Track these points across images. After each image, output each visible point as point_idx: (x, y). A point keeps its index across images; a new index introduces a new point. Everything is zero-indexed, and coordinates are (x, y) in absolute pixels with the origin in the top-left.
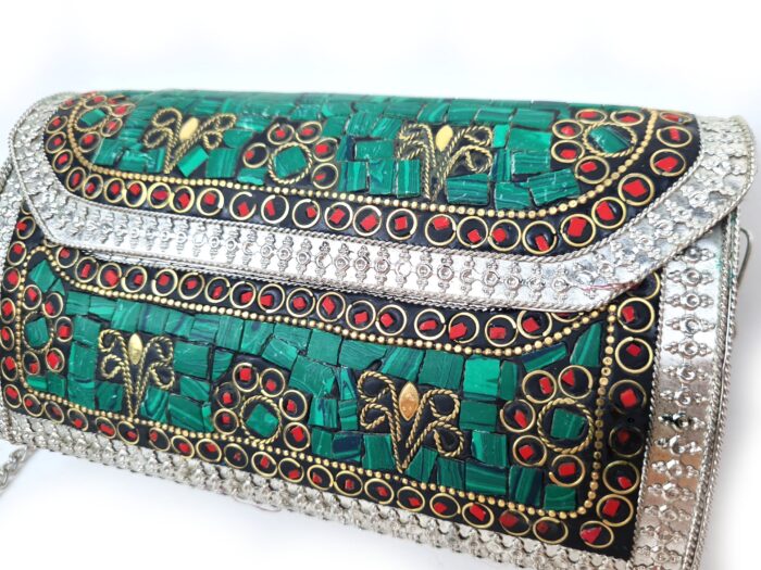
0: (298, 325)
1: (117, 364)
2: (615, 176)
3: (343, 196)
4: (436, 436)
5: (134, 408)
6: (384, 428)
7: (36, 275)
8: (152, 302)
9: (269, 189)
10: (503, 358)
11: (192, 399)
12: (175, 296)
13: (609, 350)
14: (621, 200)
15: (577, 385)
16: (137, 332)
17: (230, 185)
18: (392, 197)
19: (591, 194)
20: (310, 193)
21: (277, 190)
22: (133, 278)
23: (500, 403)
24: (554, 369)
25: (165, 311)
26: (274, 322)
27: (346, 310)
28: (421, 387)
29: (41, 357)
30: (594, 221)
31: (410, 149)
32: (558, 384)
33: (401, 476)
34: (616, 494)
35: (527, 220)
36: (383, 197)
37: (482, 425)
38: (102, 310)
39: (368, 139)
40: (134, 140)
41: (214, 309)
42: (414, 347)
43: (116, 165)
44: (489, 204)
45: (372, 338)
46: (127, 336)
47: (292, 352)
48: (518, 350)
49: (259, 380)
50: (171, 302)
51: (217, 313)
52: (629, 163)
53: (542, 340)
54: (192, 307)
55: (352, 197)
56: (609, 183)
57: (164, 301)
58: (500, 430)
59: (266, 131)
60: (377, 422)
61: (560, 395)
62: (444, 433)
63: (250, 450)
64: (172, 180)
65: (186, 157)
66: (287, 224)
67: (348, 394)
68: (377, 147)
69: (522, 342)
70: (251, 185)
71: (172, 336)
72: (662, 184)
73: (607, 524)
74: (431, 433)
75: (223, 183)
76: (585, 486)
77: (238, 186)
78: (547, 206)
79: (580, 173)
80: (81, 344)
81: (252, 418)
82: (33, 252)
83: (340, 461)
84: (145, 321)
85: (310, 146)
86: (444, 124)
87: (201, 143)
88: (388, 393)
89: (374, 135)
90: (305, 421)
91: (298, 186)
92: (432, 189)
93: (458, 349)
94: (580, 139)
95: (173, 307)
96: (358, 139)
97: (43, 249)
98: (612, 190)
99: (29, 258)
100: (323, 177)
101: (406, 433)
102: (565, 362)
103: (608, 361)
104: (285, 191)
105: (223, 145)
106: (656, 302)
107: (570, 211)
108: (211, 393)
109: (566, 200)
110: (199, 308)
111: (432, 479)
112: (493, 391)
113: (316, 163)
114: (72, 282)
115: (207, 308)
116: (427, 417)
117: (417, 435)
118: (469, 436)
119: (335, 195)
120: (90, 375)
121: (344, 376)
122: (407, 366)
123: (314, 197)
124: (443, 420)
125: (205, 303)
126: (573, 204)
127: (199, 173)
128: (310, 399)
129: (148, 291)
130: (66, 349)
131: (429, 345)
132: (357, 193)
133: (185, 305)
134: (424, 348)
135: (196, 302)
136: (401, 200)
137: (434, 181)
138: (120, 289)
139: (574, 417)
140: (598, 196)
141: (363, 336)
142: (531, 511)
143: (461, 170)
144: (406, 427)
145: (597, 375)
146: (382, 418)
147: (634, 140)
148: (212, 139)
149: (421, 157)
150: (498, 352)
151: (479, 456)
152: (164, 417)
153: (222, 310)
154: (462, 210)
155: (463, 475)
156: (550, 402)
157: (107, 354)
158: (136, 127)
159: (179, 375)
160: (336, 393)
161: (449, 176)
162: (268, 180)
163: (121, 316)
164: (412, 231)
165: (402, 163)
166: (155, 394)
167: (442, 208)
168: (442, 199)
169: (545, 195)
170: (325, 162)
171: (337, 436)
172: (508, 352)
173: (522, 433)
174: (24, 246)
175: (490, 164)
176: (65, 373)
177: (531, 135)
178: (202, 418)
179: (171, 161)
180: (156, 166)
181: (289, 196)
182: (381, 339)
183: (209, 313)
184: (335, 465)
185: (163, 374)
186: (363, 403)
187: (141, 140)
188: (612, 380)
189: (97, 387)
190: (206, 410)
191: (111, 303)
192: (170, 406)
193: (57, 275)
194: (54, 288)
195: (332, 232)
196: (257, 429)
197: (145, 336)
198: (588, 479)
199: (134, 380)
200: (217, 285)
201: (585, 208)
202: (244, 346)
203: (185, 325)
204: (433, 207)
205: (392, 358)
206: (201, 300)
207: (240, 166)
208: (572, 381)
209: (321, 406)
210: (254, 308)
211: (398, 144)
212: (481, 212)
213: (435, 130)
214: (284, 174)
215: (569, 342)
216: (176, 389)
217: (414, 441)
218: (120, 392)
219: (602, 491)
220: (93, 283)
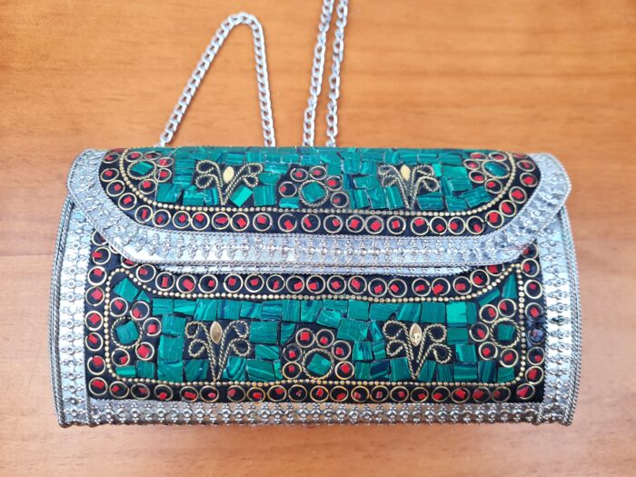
0: (338, 299)
1: (202, 345)
2: (506, 189)
3: (356, 211)
4: (435, 352)
5: (217, 374)
6: (403, 354)
7: (122, 288)
8: (227, 298)
9: (304, 211)
10: (467, 301)
11: (266, 360)
12: (244, 291)
13: (521, 288)
14: (512, 200)
15: (508, 309)
16: (217, 320)
17: (275, 210)
18: (387, 209)
19: (497, 199)
20: (333, 211)
21: (309, 211)
22: (207, 283)
23: (468, 326)
24: (495, 302)
25: (238, 302)
26: (321, 299)
27: (368, 287)
28: (423, 325)
29: (132, 352)
30: (501, 213)
31: (388, 181)
32: (498, 310)
33: (414, 381)
34: (536, 366)
35: (467, 216)
36: (382, 210)
37: (461, 341)
38: (186, 309)
39: (360, 175)
40: (188, 184)
41: (277, 297)
42: (414, 302)
43: (180, 201)
44: (445, 210)
45: (388, 300)
46: (209, 324)
47: (337, 316)
48: (474, 295)
49: (315, 338)
50: (241, 296)
51: (280, 299)
52: (510, 181)
53: (486, 287)
54: (259, 297)
55: (361, 212)
56: (504, 193)
57: (235, 296)
58: (470, 342)
59: (289, 172)
60: (398, 351)
61: (500, 316)
62: (438, 349)
63: (309, 386)
64: (229, 209)
65: (236, 193)
66: (321, 232)
67: (378, 337)
68: (369, 180)
69: (475, 290)
70: (290, 209)
71: (248, 319)
72: (530, 191)
73: (531, 384)
74: (431, 352)
75: (269, 209)
76: (519, 365)
77: (281, 211)
78: (476, 208)
79: (489, 188)
80: (167, 335)
81: (312, 364)
82: (113, 273)
83: (374, 380)
84: (223, 312)
85: (323, 181)
86: (402, 165)
87: (242, 183)
88: (403, 332)
89: (363, 173)
90: (350, 359)
91: (324, 207)
92: (410, 203)
93: (441, 299)
94: (481, 169)
95: (244, 299)
96: (354, 176)
97: (122, 270)
98: (506, 196)
99: (110, 278)
100: (339, 200)
101: (416, 355)
102: (499, 298)
103: (521, 294)
104: (316, 211)
105: (261, 184)
106: (538, 259)
107: (489, 209)
108: (280, 353)
109: (486, 204)
110: (265, 297)
111: (434, 380)
112: (464, 320)
113: (331, 192)
114: (154, 292)
115: (271, 297)
116: (428, 342)
117: (423, 354)
118: (453, 348)
119: (350, 211)
120: (179, 355)
121: (375, 326)
122: (412, 313)
123: (336, 214)
124: (438, 342)
125: (269, 293)
126: (489, 205)
127: (249, 203)
128: (352, 344)
129: (221, 290)
130: (156, 342)
131: (423, 299)
132: (365, 208)
133: (253, 297)
134: (420, 302)
135: (261, 293)
136: (393, 211)
137: (409, 198)
138: (197, 292)
139: (509, 328)
140: (501, 200)
141: (383, 300)
142: (491, 385)
143: (423, 191)
144: (416, 349)
145: (518, 302)
146: (401, 348)
147: (508, 169)
148: (251, 180)
149: (396, 185)
150: (463, 298)
151: (461, 359)
152: (243, 376)
153: (282, 297)
154: (430, 214)
155: (453, 373)
156: (495, 322)
157: (192, 340)
158: (184, 174)
159: (253, 344)
160: (370, 338)
161: (417, 195)
162: (303, 206)
163: (202, 311)
164: (404, 228)
165: (386, 189)
166: (236, 361)
167: (419, 213)
168: (417, 208)
169: (474, 202)
170: (337, 191)
171: (372, 365)
172: (469, 297)
173: (483, 342)
174: (103, 269)
175: (438, 186)
176: (155, 360)
177: (455, 169)
178: (274, 372)
179: (224, 196)
180: (213, 201)
181: (319, 214)
182: (394, 300)
183: (274, 299)
184: (371, 383)
185: (242, 346)
186: (387, 341)
187: (193, 183)
188: (525, 304)
189: (185, 365)
190: (277, 365)
191: (194, 303)
192: (247, 368)
193: (140, 288)
194: (139, 298)
195: (353, 234)
196: (316, 371)
197: (224, 322)
198: (520, 360)
199: (217, 354)
200: (274, 280)
201: (495, 207)
202: (303, 318)
203: (256, 310)
204: (413, 213)
205: (403, 310)
206: (265, 292)
207: (279, 197)
208: (505, 308)
209: (361, 348)
210: (306, 292)
211: (380, 178)
212: (442, 214)
213: (399, 167)
214: (312, 200)
215: (500, 287)
216: (253, 355)
217: (422, 358)
218: (206, 365)
219: (527, 367)
220: (175, 290)
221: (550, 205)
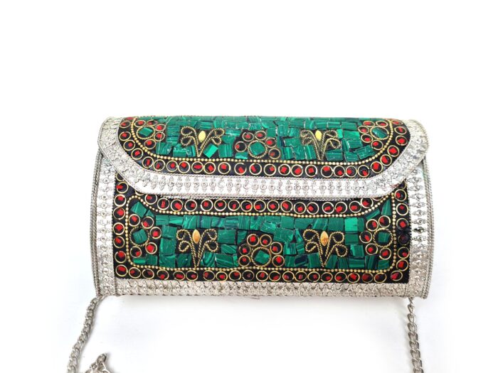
0: (274, 215)
1: (187, 244)
2: (385, 147)
3: (285, 161)
4: (337, 250)
5: (197, 263)
6: (316, 250)
7: (136, 209)
8: (203, 214)
9: (251, 161)
10: (358, 217)
11: (228, 254)
12: (214, 210)
13: (394, 209)
14: (389, 155)
15: (385, 222)
16: (197, 228)
17: (232, 160)
18: (305, 160)
19: (379, 154)
20: (270, 161)
21: (255, 161)
22: (190, 205)
23: (359, 233)
24: (377, 218)
25: (210, 217)
26: (263, 215)
27: (293, 208)
28: (329, 233)
29: (143, 249)
30: (381, 163)
31: (307, 141)
32: (378, 223)
33: (323, 268)
34: (403, 259)
35: (359, 165)
36: (302, 161)
37: (354, 243)
38: (177, 221)
39: (288, 137)
40: (176, 142)
41: (235, 214)
42: (324, 217)
43: (171, 154)
44: (343, 161)
45: (307, 216)
46: (191, 231)
47: (274, 226)
48: (363, 213)
49: (259, 240)
50: (212, 213)
51: (237, 215)
52: (389, 141)
53: (371, 208)
54: (223, 214)
55: (289, 162)
56: (384, 149)
57: (208, 213)
58: (360, 243)
59: (241, 135)
60: (313, 249)
61: (380, 227)
62: (339, 248)
63: (256, 271)
64: (203, 160)
65: (207, 149)
66: (262, 175)
67: (300, 240)
68: (294, 141)
69: (363, 210)
70: (242, 159)
71: (216, 228)
72: (402, 148)
73: (400, 271)
74: (334, 249)
75: (229, 160)
76: (392, 259)
77: (236, 161)
78: (364, 159)
79: (373, 146)
80: (165, 238)
81: (257, 257)
82: (130, 199)
83: (297, 267)
84: (200, 223)
85: (264, 141)
86: (316, 130)
87: (211, 142)
88: (316, 237)
89: (290, 135)
90: (281, 254)
91: (264, 158)
92: (320, 156)
93: (341, 216)
94: (369, 133)
95: (214, 215)
96: (284, 138)
97: (136, 197)
98: (385, 152)
99: (128, 202)
100: (274, 154)
101: (324, 251)
102: (380, 215)
103: (394, 213)
104: (259, 161)
105: (223, 143)
106: (406, 190)
107: (373, 161)
108: (237, 250)
109: (371, 157)
110: (227, 214)
111: (336, 267)
112: (356, 229)
113: (269, 149)
114: (157, 210)
115: (231, 214)
116: (332, 243)
117: (329, 251)
118: (349, 247)
119: (281, 161)
120: (172, 251)
121: (298, 233)
122: (322, 225)
123: (272, 163)
124: (339, 243)
125: (229, 212)
126: (374, 158)
127: (216, 155)
128: (283, 244)
129: (199, 209)
130: (158, 242)
131: (329, 216)
132: (291, 160)
133: (220, 214)
134: (327, 217)
135: (225, 211)
136: (309, 161)
137: (320, 153)
138: (184, 210)
139: (386, 234)
140: (381, 154)
141: (303, 216)
142: (374, 272)
143: (329, 148)
144: (324, 248)
145: (392, 218)
146: (315, 247)
147: (388, 133)
148: (217, 140)
149: (312, 144)
150: (356, 215)
151: (354, 254)
152: (213, 264)
153: (238, 214)
154: (334, 164)
155: (348, 264)
156: (377, 230)
157: (181, 241)
158: (173, 136)
159: (220, 244)
160: (294, 240)
161: (326, 151)
162: (250, 157)
163: (187, 223)
164: (316, 173)
165: (306, 147)
166: (208, 255)
167: (326, 163)
168: (325, 160)
169: (363, 155)
170: (273, 148)
171: (296, 257)
172: (359, 214)
173: (368, 243)
174: (124, 196)
175: (340, 145)
176: (157, 254)
177: (352, 133)
178: (233, 261)
179: (199, 151)
180: (192, 154)
181: (261, 163)
182: (310, 216)
183: (233, 215)
184: (295, 269)
185: (212, 245)
186: (306, 242)
187: (179, 142)
188: (397, 219)
189: (177, 257)
190: (235, 258)
191: (180, 217)
192: (216, 259)
193: (148, 208)
194: (147, 214)
195: (283, 176)
196: (260, 261)
197: (201, 230)
198: (393, 255)
199: (197, 250)
200: (233, 204)
201: (378, 159)
202: (251, 227)
203: (221, 222)
204: (323, 163)
205: (316, 223)
206: (228, 210)
207: (235, 152)
208: (383, 221)
209: (289, 247)
210: (253, 211)
211: (301, 139)
212: (341, 164)
213: (314, 132)
214: (256, 154)
215: (380, 208)
216: (219, 251)
217: (328, 253)
218: (190, 257)
219: (397, 259)
220: (170, 210)
221: (415, 157)
